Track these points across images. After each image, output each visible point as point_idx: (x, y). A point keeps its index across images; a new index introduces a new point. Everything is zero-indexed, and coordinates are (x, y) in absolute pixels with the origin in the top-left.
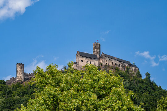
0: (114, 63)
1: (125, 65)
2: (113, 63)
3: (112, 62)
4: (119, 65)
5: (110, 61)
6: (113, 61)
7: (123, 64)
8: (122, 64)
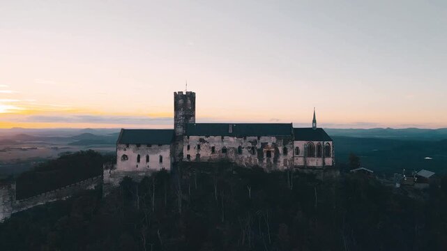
0: (218, 149)
1: (264, 145)
2: (213, 148)
3: (212, 145)
4: (239, 151)
5: (203, 146)
6: (216, 141)
7: (255, 143)
8: (250, 145)
